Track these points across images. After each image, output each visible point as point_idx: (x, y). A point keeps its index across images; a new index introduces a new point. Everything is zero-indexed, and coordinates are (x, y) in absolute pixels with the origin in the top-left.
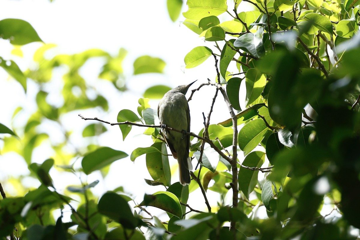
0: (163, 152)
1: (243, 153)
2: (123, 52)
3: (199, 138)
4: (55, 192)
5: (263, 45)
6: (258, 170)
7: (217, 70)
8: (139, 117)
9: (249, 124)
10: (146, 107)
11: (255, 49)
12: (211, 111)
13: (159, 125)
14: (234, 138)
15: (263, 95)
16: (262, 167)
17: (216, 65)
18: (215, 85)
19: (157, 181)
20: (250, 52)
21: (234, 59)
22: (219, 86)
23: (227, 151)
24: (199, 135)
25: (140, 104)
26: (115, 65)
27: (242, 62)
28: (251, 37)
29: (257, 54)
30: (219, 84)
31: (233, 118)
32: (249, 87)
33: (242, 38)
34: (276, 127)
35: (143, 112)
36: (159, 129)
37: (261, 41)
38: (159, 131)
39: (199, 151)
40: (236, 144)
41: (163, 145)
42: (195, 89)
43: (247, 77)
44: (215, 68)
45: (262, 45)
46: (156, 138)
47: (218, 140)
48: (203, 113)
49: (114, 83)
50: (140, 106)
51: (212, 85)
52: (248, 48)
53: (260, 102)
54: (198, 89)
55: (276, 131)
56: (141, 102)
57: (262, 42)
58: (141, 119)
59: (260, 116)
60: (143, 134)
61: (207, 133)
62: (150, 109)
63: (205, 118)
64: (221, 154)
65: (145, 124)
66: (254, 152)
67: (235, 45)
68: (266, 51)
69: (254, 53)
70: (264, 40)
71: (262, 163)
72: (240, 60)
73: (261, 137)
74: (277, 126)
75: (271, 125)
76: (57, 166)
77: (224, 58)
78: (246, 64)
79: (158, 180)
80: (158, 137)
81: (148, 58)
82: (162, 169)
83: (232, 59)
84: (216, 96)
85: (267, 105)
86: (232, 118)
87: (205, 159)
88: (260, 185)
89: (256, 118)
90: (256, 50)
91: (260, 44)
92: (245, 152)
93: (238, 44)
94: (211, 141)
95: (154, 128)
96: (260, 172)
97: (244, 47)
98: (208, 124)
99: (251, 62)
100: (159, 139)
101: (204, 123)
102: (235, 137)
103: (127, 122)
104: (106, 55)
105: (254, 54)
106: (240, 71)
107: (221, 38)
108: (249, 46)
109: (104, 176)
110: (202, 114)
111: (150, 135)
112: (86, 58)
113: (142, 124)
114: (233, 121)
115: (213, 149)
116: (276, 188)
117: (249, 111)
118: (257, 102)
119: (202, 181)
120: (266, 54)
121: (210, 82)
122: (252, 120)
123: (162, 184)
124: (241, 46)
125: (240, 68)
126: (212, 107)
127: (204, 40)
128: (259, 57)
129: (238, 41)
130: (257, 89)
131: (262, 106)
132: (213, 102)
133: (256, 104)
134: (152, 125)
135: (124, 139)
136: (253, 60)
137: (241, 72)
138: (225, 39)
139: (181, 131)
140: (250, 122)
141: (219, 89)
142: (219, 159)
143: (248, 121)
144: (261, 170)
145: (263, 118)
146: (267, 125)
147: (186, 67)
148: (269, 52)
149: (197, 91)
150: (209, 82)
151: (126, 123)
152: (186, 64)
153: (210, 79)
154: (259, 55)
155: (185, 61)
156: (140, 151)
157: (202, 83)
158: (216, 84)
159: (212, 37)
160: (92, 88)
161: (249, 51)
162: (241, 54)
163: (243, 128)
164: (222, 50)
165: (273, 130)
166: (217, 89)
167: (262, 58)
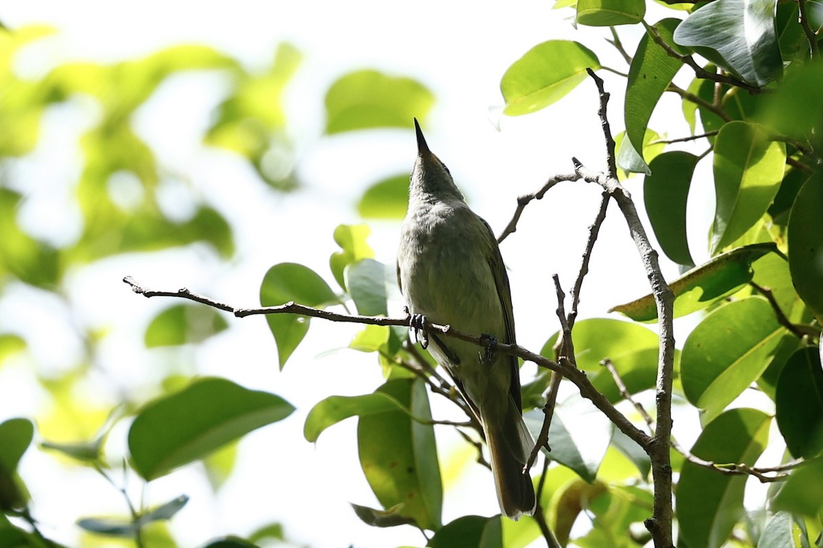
0: (416, 411)
1: (698, 414)
2: (286, 56)
3: (541, 362)
4: (37, 533)
5: (776, 42)
6: (745, 472)
7: (606, 128)
8: (336, 289)
9: (718, 316)
10: (360, 253)
11: (746, 54)
12: (584, 270)
13: (404, 316)
14: (661, 364)
15: (773, 212)
16: (759, 464)
17: (603, 113)
18: (597, 180)
19: (393, 511)
20: (731, 64)
21: (674, 88)
22: (612, 185)
23: (639, 406)
24: (541, 354)
25: (340, 243)
26: (260, 100)
27: (701, 99)
28: (734, 12)
29: (753, 73)
30: (611, 177)
31: (658, 295)
32: (727, 183)
33: (703, 15)
34: (811, 328)
35: (349, 272)
36: (402, 330)
37: (770, 25)
38: (402, 338)
39: (540, 407)
40: (667, 385)
41: (416, 387)
42: (529, 194)
43: (718, 148)
44: (599, 122)
45: (771, 42)
46: (391, 361)
47: (611, 368)
48: (556, 278)
49: (256, 162)
50: (340, 251)
51: (588, 180)
52: (722, 49)
53: (760, 236)
54: (540, 196)
55: (810, 341)
56: (343, 237)
57: (773, 32)
58: (342, 296)
59: (757, 289)
60: (349, 347)
61: (567, 347)
62: (373, 261)
63: (561, 296)
64: (618, 421)
65: (354, 314)
66: (734, 413)
67: (680, 38)
68: (785, 63)
69: (745, 68)
70: (780, 22)
71: (758, 451)
72: (695, 93)
73: (761, 357)
74: (817, 324)
75: (795, 319)
76: (46, 446)
77: (640, 82)
78: (715, 104)
79: (398, 508)
80: (399, 361)
81: (374, 77)
82: (411, 470)
83: (667, 88)
84: (601, 217)
85: (784, 248)
86: (656, 297)
87: (561, 437)
88: (750, 525)
89: (743, 293)
90: (750, 58)
91: (766, 36)
92: (704, 412)
93: (688, 35)
94: (583, 375)
95: (387, 327)
96: (752, 480)
97: (710, 46)
98: (573, 316)
99: (731, 98)
100: (404, 365)
101: (560, 312)
102: (665, 361)
103: (290, 304)
104: (228, 65)
105: (744, 72)
106: (693, 129)
107: (631, 16)
108: (727, 43)
109: (216, 483)
110: (553, 281)
111: (372, 351)
112: (158, 75)
113: (345, 314)
114: (659, 305)
115: (588, 402)
116: (806, 535)
117: (719, 268)
118: (751, 237)
119: (550, 517)
120: (785, 73)
121: (581, 170)
122: (729, 300)
123: (411, 521)
124: (698, 44)
125: (694, 117)
126: (586, 258)
127: (573, 21)
128: (760, 83)
129: (688, 25)
130: (755, 190)
131: (765, 251)
132: (590, 238)
133: (748, 244)
134: (380, 317)
135: (282, 363)
136: (738, 92)
137: (696, 134)
138: (645, 19)
139: (479, 336)
140: (722, 310)
141: (612, 194)
142: (607, 437)
143: (717, 304)
144: (758, 473)
145: (768, 294)
146: (782, 320)
147: (506, 112)
148: (797, 65)
149: (534, 202)
150: (577, 172)
151: (288, 310)
152: (506, 101)
153: (580, 160)
154: (763, 77)
155: (504, 89)
156: (337, 408)
157: (552, 176)
158: (602, 179)
159: (599, 12)
160: (176, 177)
161: (728, 60)
162: (700, 72)
163: (700, 328)
164: (632, 54)
165: (801, 336)
166: (604, 194)
167: (772, 85)
